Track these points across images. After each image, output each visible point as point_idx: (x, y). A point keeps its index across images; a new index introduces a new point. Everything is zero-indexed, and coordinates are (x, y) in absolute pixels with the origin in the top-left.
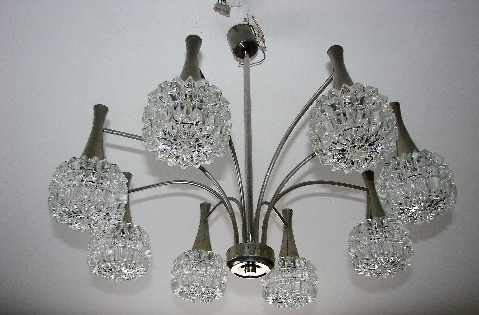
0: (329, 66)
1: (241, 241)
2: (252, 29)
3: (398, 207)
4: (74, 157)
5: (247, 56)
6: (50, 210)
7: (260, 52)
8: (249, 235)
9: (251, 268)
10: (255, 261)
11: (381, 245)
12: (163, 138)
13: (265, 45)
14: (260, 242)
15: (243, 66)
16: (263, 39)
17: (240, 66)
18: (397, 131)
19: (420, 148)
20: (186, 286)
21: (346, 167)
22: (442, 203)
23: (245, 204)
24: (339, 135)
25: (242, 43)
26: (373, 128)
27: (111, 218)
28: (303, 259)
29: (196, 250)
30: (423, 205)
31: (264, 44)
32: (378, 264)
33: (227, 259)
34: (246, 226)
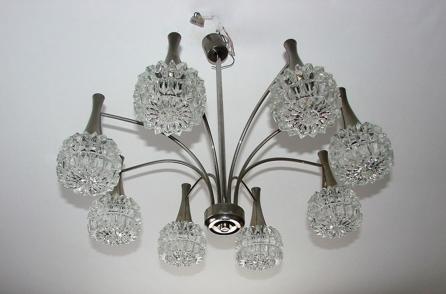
0: (285, 56)
1: (216, 202)
2: (223, 38)
3: (346, 169)
4: (77, 133)
5: (219, 60)
6: (58, 175)
7: (229, 56)
8: (223, 199)
9: (225, 224)
10: (228, 218)
11: (335, 208)
12: (151, 108)
13: (234, 51)
14: (232, 202)
15: (215, 68)
16: (232, 46)
17: (213, 69)
18: (341, 101)
19: (362, 121)
20: (171, 251)
21: (301, 132)
22: (381, 164)
23: (219, 174)
24: (294, 104)
25: (214, 48)
26: (321, 97)
27: (108, 182)
28: (270, 227)
29: (179, 221)
30: (366, 166)
31: (233, 49)
32: (333, 224)
33: (205, 217)
34: (220, 191)
